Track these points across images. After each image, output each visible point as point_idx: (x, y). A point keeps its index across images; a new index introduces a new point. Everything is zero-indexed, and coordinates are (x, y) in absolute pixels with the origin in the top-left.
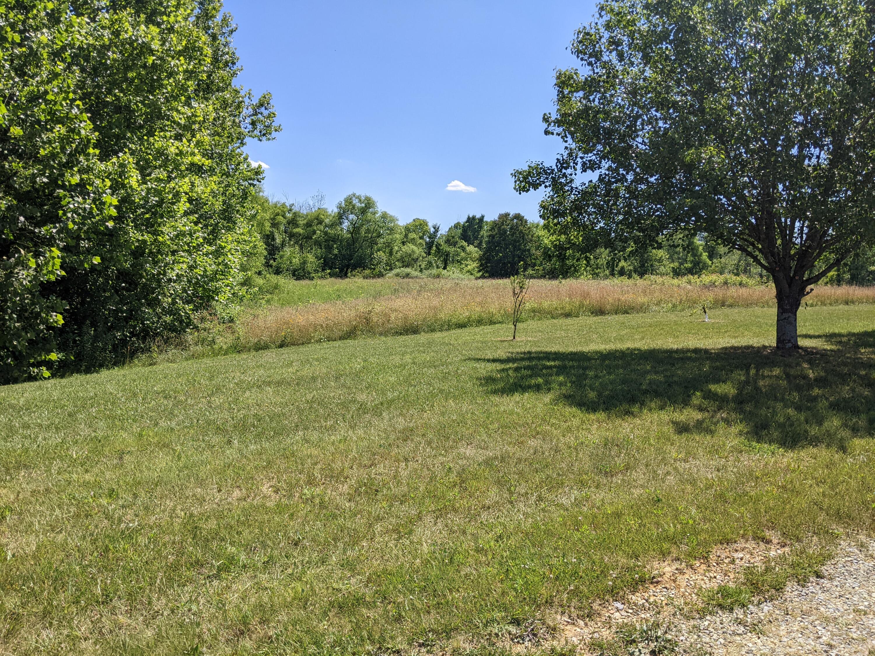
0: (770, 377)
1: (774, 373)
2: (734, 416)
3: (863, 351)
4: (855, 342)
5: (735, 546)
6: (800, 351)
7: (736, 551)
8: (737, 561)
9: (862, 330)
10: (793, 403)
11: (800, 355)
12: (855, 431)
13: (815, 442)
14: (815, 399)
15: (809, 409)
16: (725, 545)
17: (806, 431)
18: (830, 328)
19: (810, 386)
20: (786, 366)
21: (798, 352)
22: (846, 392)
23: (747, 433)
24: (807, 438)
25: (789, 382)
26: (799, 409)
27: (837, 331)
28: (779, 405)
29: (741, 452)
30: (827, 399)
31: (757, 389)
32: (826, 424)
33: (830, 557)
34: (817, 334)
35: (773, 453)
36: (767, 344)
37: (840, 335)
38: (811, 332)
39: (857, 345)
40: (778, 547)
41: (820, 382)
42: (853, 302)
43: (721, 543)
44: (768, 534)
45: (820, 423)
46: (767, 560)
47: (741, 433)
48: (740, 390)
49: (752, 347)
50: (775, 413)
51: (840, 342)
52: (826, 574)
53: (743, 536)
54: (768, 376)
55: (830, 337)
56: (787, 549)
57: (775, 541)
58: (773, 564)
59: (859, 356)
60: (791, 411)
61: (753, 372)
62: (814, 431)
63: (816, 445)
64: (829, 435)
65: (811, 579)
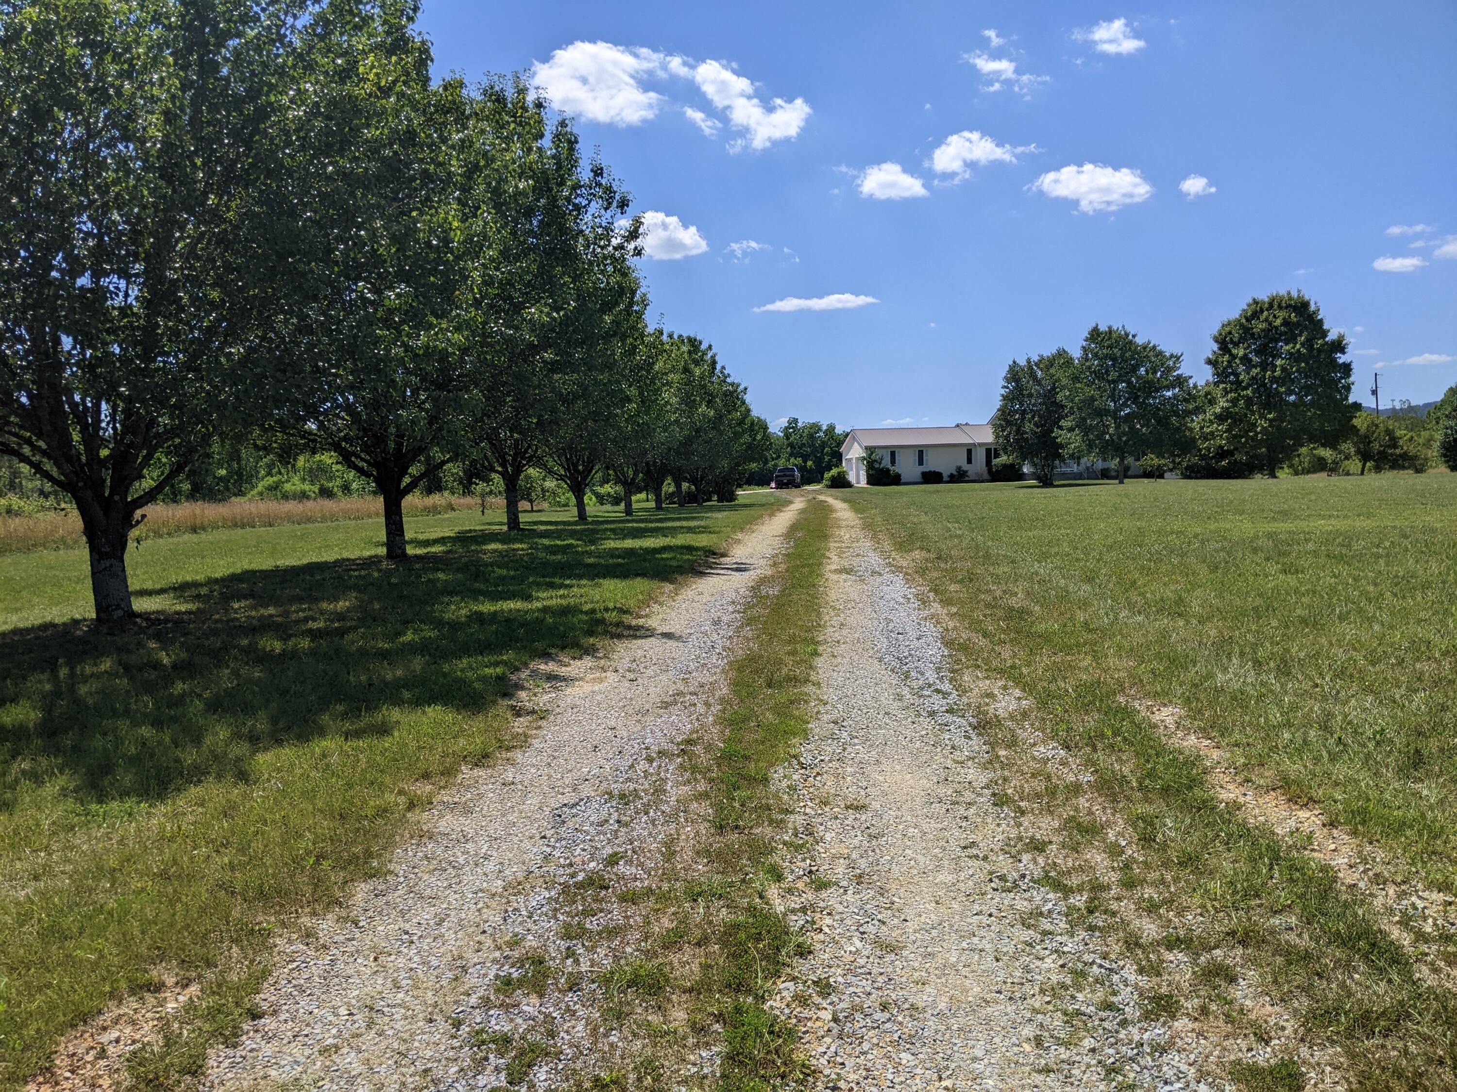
0: (97, 676)
1: (103, 668)
2: (44, 762)
3: (236, 606)
4: (221, 594)
5: (100, 1021)
6: (138, 620)
7: (105, 1029)
8: (111, 1050)
9: (228, 572)
10: (145, 715)
11: (140, 627)
12: (254, 740)
13: (196, 775)
14: (180, 701)
15: (174, 719)
16: (81, 1028)
17: (177, 761)
18: (177, 575)
19: (168, 681)
20: (119, 650)
21: (135, 623)
22: (225, 678)
23: (76, 790)
24: (181, 774)
25: (131, 679)
26: (157, 723)
27: (189, 578)
28: (123, 725)
29: (72, 828)
30: (199, 696)
31: (77, 701)
32: (208, 740)
33: (265, 973)
34: (158, 586)
35: (130, 815)
36: (78, 616)
37: (195, 585)
38: (149, 585)
39: (226, 599)
40: (178, 990)
41: (183, 669)
42: (204, 529)
43: (73, 1026)
44: (154, 973)
45: (197, 741)
46: (164, 1025)
47: (64, 793)
48: (48, 710)
49: (52, 625)
50: (118, 741)
51: (198, 596)
52: (265, 1006)
53: (112, 995)
54: (93, 675)
55: (181, 589)
56: (194, 989)
57: (170, 981)
58: (176, 1025)
59: (233, 615)
60: (145, 731)
61: (63, 672)
62: (190, 757)
63: (200, 781)
64: (216, 757)
65: (245, 1027)
